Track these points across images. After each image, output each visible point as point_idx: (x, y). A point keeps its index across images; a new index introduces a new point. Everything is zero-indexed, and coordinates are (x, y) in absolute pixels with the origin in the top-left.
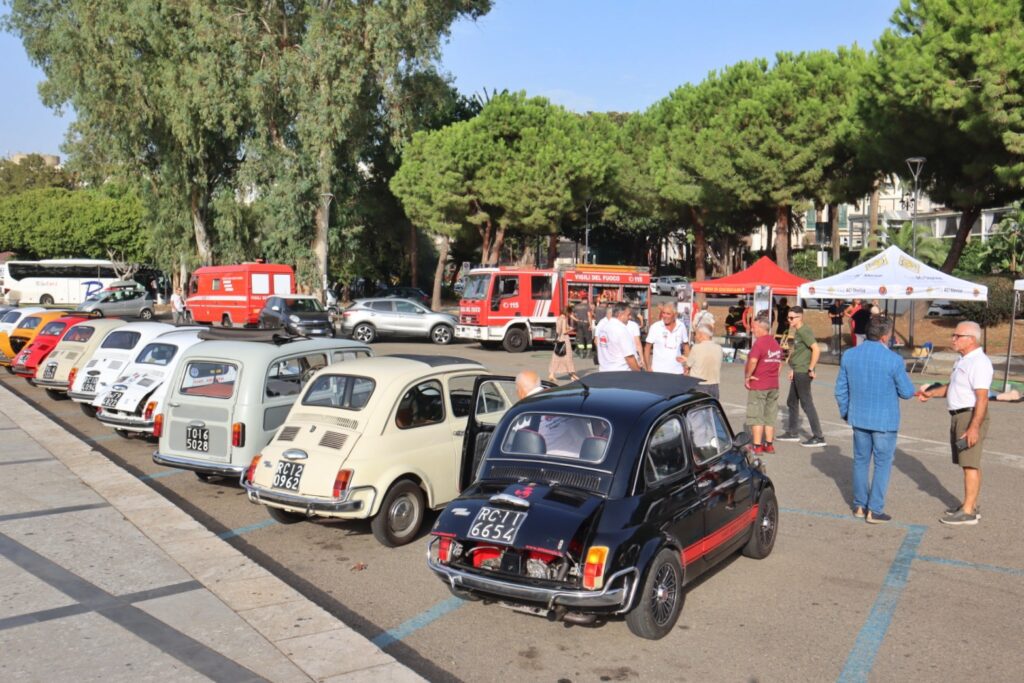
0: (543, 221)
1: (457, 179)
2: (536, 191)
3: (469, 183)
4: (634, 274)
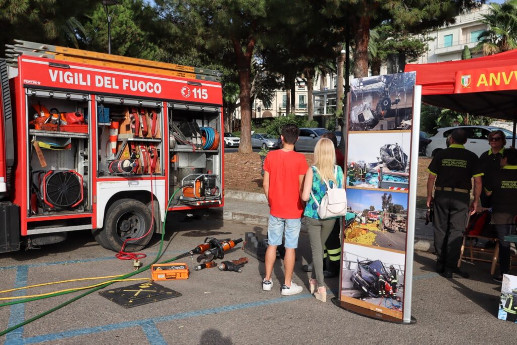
4: (191, 82)
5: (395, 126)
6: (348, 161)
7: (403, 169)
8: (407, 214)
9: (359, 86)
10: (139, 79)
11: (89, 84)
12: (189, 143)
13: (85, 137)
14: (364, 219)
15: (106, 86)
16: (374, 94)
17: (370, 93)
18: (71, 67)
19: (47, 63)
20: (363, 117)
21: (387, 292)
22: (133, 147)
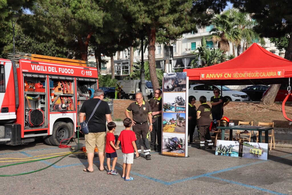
4: (85, 68)
5: (180, 90)
6: (164, 103)
7: (183, 105)
8: (185, 120)
9: (167, 76)
10: (65, 68)
11: (46, 71)
12: (84, 96)
13: (44, 94)
14: (170, 123)
15: (53, 71)
16: (172, 79)
17: (171, 78)
18: (39, 63)
19: (30, 62)
20: (169, 87)
21: (179, 148)
22: (61, 98)
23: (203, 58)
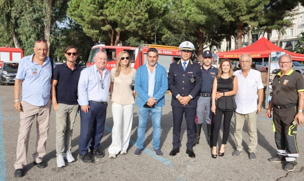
0: (134, 28)
1: (96, 8)
2: (131, 13)
3: (101, 11)
10: (167, 51)
23: (303, 41)
